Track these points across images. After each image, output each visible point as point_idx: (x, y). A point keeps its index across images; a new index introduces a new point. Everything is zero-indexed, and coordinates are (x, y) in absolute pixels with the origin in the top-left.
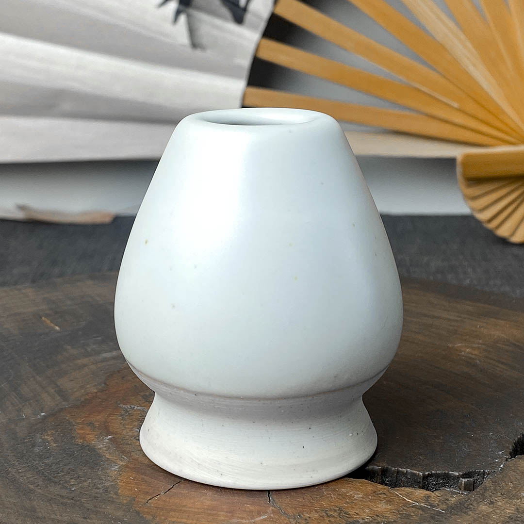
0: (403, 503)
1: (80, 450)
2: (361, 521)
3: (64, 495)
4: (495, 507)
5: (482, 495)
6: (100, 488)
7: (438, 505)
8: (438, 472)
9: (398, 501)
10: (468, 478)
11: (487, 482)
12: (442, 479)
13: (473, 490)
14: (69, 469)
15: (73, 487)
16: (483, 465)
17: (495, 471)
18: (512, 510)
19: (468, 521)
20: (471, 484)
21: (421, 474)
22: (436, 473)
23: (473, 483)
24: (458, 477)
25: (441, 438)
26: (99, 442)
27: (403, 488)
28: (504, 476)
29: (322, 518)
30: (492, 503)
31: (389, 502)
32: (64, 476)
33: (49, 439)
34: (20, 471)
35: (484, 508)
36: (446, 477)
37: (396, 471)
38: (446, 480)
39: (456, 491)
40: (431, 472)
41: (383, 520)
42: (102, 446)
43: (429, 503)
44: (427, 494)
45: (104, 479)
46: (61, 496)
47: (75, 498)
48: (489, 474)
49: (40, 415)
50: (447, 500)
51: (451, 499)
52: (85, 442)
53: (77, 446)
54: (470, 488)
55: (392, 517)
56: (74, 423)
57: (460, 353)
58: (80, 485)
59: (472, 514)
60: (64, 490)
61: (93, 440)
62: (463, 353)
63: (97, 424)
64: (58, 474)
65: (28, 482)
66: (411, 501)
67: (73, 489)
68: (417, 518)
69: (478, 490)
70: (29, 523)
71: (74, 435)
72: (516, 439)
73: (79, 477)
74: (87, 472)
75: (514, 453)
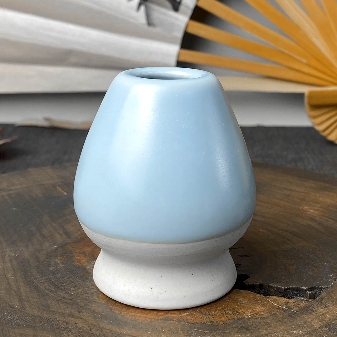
0: (272, 306)
1: (78, 269)
2: (246, 317)
3: (67, 297)
4: (329, 310)
5: (320, 302)
6: (88, 294)
7: (293, 308)
8: (293, 287)
9: (269, 305)
10: (312, 291)
11: (323, 294)
12: (295, 291)
13: (315, 298)
14: (70, 281)
15: (72, 292)
16: (321, 283)
17: (328, 287)
19: (312, 318)
20: (313, 295)
21: (283, 288)
22: (292, 287)
23: (314, 294)
24: (306, 290)
25: (295, 265)
26: (89, 264)
27: (272, 297)
28: (333, 290)
29: (222, 315)
30: (326, 307)
31: (263, 305)
32: (67, 285)
33: (59, 262)
34: (41, 282)
35: (321, 310)
36: (298, 290)
37: (268, 285)
38: (297, 292)
39: (304, 299)
40: (289, 287)
41: (260, 316)
42: (90, 267)
43: (288, 306)
44: (287, 301)
45: (91, 287)
46: (65, 297)
47: (73, 299)
48: (324, 288)
49: (54, 247)
50: (299, 304)
51: (301, 304)
52: (80, 265)
53: (75, 267)
54: (313, 297)
55: (265, 315)
56: (74, 252)
57: (307, 213)
58: (77, 291)
59: (314, 314)
60: (67, 294)
61: (85, 263)
62: (308, 213)
63: (87, 253)
64: (64, 284)
65: (45, 289)
66: (277, 305)
67: (72, 294)
68: (280, 316)
69: (318, 298)
70: (45, 315)
71: (74, 260)
73: (76, 286)
74: (80, 283)
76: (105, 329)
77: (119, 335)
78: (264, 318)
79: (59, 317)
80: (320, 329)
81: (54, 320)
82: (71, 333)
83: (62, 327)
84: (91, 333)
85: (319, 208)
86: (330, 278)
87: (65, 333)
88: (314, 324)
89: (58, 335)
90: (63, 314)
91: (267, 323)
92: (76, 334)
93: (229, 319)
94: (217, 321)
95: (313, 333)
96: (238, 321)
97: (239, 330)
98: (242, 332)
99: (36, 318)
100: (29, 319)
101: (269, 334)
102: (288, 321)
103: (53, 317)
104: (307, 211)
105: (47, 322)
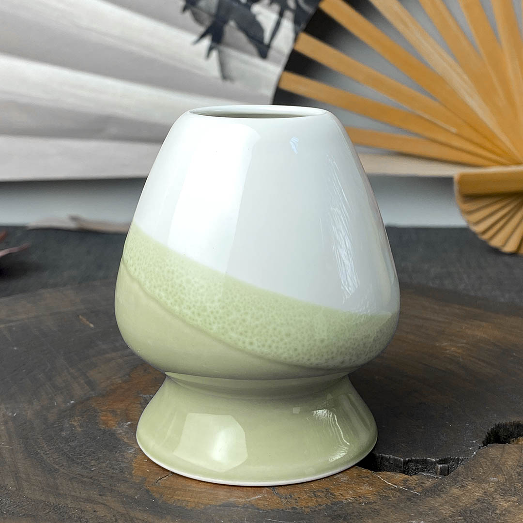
0: (383, 486)
1: (103, 434)
2: (345, 501)
3: (84, 474)
4: (466, 491)
5: (455, 479)
6: (116, 469)
7: (415, 488)
10: (444, 464)
11: (461, 468)
12: (420, 464)
13: (448, 474)
14: (91, 451)
15: (93, 468)
16: (458, 452)
17: (467, 458)
18: (480, 493)
19: (440, 502)
21: (402, 459)
22: (416, 459)
23: (447, 468)
24: (435, 463)
25: (423, 427)
26: (120, 427)
27: (384, 472)
28: (475, 462)
29: (309, 498)
31: (371, 484)
32: (86, 458)
33: (76, 424)
34: (48, 452)
35: (456, 491)
36: (425, 462)
37: (380, 457)
38: (424, 466)
39: (432, 475)
40: (411, 458)
41: (365, 500)
42: (121, 431)
43: (407, 486)
44: (406, 478)
45: (121, 461)
46: (82, 475)
47: (94, 477)
48: (462, 460)
49: (70, 403)
50: (423, 483)
51: (426, 482)
52: (107, 428)
53: (99, 431)
54: (445, 473)
55: (372, 498)
56: (99, 410)
57: (445, 352)
58: (99, 465)
59: (444, 497)
60: (84, 470)
61: (114, 426)
62: (448, 351)
63: (119, 412)
64: (80, 455)
65: (54, 463)
66: (390, 484)
68: (394, 499)
69: (451, 474)
70: (52, 500)
71: (97, 421)
72: (490, 429)
73: (98, 459)
74: (106, 455)
75: (487, 442)
76: (137, 519)
78: (370, 502)
79: (71, 503)
80: (451, 518)
81: (64, 506)
83: (74, 517)
85: (463, 345)
86: (473, 445)
88: (443, 511)
90: (77, 498)
91: (375, 509)
93: (320, 505)
94: (302, 508)
96: (332, 507)
97: (333, 519)
99: (37, 504)
100: (28, 505)
102: (405, 507)
103: (62, 503)
104: (446, 350)
105: (54, 509)
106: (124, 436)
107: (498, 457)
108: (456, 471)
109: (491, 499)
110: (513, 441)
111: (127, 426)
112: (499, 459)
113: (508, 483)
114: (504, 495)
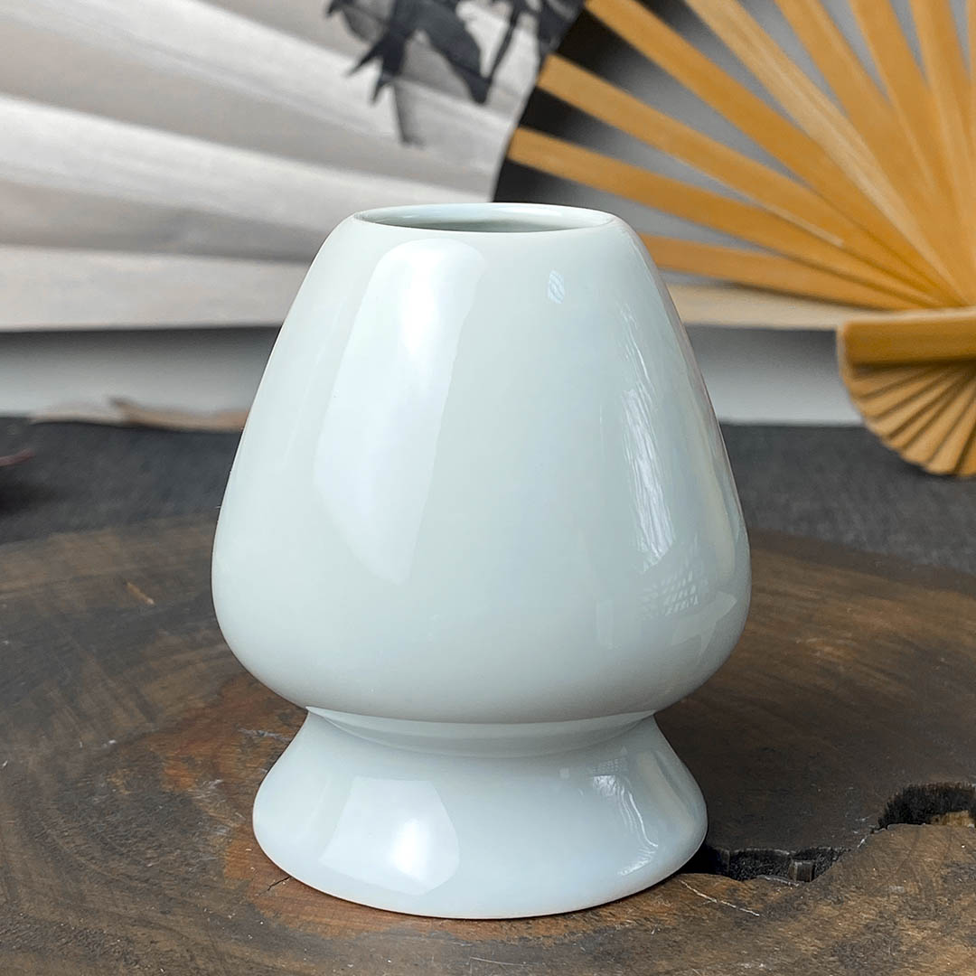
0: (691, 899)
1: (169, 801)
2: (619, 927)
3: (134, 875)
4: (845, 909)
5: (825, 889)
6: (193, 865)
7: (750, 903)
8: (755, 849)
9: (684, 896)
10: (806, 860)
11: (836, 868)
12: (762, 861)
13: (813, 879)
14: (147, 832)
15: (149, 862)
16: (831, 839)
17: (850, 850)
18: (872, 914)
19: (797, 930)
21: (728, 852)
22: (753, 851)
23: (811, 870)
24: (789, 859)
26: (200, 789)
27: (692, 875)
28: (863, 858)
29: (553, 921)
31: (669, 897)
32: (137, 844)
33: (119, 782)
34: (66, 834)
35: (826, 910)
36: (769, 857)
38: (769, 864)
39: (782, 881)
40: (745, 849)
41: (656, 925)
42: (204, 796)
43: (735, 900)
44: (733, 885)
45: (201, 850)
46: (128, 876)
47: (151, 880)
48: (840, 854)
49: (108, 744)
50: (766, 895)
51: (772, 893)
52: (176, 789)
53: (163, 796)
54: (807, 876)
55: (670, 922)
56: (161, 758)
57: (813, 655)
58: (162, 859)
59: (805, 920)
60: (135, 867)
61: (190, 786)
62: (818, 654)
63: (199, 760)
64: (127, 839)
65: (77, 853)
66: (705, 896)
67: (150, 865)
68: (711, 924)
69: (818, 879)
70: (72, 919)
71: (160, 777)
72: (893, 797)
73: (160, 846)
74: (174, 838)
75: (887, 820)
76: (231, 957)
77: (268, 971)
78: (665, 929)
79: (108, 926)
80: (816, 958)
81: (96, 933)
82: (137, 966)
83: (114, 952)
84: (195, 969)
85: (848, 642)
86: (860, 826)
87: (121, 966)
88: (803, 947)
89: (102, 971)
90: (120, 917)
91: (675, 942)
92: (152, 970)
93: (572, 933)
94: (539, 938)
95: (796, 969)
96: (594, 937)
97: (596, 960)
98: (604, 966)
99: (46, 927)
100: (27, 929)
101: (676, 970)
102: (730, 939)
103: (92, 926)
104: (815, 651)
105: (75, 937)
106: (210, 806)
107: (906, 849)
108: (827, 873)
109: (891, 925)
110: (937, 820)
111: (212, 787)
112: (908, 852)
113: (923, 896)
114: (916, 918)
